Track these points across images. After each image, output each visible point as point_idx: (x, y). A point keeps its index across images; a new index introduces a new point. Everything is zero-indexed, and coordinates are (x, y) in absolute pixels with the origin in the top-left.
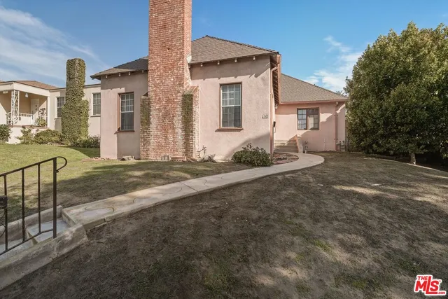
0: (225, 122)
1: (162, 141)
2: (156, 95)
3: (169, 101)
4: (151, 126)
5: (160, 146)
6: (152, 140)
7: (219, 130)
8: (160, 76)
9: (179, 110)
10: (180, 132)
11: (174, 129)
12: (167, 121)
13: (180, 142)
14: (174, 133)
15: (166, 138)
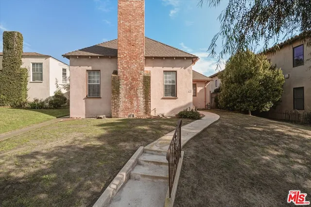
0: (166, 94)
1: (129, 105)
2: (124, 75)
3: (133, 79)
4: (120, 95)
5: (127, 108)
6: (121, 105)
7: (163, 98)
8: (127, 62)
9: (141, 85)
10: (142, 99)
11: (137, 97)
12: (132, 92)
13: (142, 106)
14: (138, 100)
15: (132, 103)
